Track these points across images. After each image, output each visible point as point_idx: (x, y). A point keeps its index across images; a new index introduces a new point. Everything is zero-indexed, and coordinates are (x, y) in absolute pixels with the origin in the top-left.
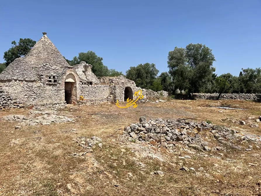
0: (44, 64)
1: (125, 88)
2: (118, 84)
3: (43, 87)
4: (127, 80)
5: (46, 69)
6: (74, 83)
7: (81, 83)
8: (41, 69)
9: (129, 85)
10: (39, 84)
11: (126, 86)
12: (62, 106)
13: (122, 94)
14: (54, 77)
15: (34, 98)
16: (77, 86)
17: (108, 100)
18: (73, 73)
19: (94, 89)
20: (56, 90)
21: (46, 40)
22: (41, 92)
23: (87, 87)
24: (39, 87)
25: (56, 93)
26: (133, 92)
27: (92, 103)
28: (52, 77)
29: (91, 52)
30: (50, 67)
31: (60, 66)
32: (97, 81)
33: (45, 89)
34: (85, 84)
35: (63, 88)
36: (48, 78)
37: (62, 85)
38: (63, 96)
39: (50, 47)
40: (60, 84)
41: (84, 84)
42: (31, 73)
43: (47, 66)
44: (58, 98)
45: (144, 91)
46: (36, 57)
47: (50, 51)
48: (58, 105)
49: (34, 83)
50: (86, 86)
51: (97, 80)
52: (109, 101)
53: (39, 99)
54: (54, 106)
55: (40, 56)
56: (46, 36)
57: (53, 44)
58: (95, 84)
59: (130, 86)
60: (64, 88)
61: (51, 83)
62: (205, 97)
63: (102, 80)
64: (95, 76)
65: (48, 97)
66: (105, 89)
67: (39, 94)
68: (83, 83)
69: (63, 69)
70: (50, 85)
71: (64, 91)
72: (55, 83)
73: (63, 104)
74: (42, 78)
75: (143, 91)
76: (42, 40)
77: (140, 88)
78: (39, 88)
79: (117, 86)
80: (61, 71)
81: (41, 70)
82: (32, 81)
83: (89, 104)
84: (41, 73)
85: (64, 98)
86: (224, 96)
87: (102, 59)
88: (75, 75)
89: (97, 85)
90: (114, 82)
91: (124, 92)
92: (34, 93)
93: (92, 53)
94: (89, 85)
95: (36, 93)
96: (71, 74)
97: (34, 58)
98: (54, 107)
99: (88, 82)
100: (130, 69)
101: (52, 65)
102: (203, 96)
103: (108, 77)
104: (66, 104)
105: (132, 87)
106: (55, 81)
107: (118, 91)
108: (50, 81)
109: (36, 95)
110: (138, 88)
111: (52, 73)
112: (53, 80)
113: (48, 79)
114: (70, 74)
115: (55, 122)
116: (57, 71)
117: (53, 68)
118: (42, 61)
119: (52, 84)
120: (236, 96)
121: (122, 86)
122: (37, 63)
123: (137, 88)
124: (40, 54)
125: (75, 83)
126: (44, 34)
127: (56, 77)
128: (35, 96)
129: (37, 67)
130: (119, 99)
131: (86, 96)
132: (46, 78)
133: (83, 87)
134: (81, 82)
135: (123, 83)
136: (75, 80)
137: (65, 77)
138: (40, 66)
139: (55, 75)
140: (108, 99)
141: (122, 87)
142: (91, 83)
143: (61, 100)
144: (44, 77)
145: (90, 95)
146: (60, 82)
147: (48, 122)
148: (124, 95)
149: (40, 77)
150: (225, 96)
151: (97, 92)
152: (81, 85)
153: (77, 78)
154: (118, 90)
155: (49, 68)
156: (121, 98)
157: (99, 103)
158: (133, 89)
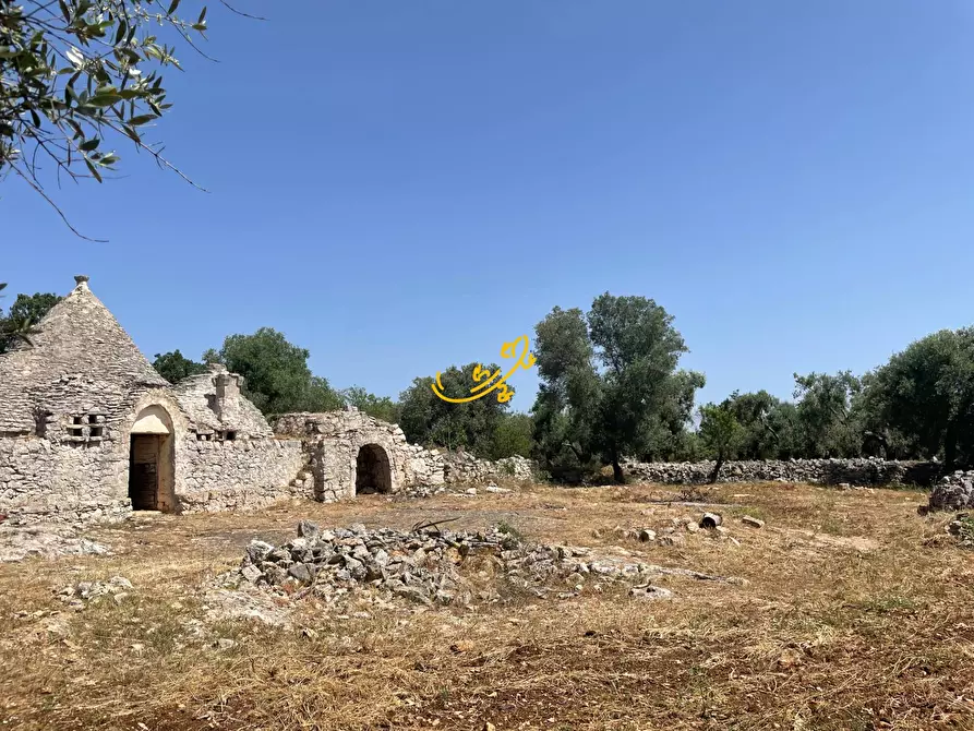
0: (65, 378)
1: (358, 449)
2: (337, 436)
3: (49, 451)
4: (369, 420)
5: (66, 392)
6: (167, 435)
7: (194, 436)
8: (49, 394)
9: (375, 439)
10: (35, 443)
11: (364, 441)
12: (115, 514)
13: (348, 471)
14: (92, 419)
15: (15, 490)
16: (178, 445)
17: (293, 493)
18: (164, 403)
19: (240, 457)
20: (96, 460)
21: (84, 300)
22: (42, 469)
23: (216, 450)
24: (37, 452)
25: (97, 473)
26: (391, 462)
27: (232, 502)
28: (85, 419)
29: (271, 331)
30: (83, 385)
31: (123, 382)
32: (258, 428)
33: (56, 457)
34: (208, 437)
35: (122, 455)
36: (72, 420)
37: (121, 443)
38: (120, 482)
39: (96, 321)
40: (112, 440)
41: (203, 437)
42: (16, 407)
43: (72, 382)
44: (104, 489)
45: (435, 459)
46: (43, 354)
47: (91, 334)
48: (99, 511)
49: (21, 439)
50: (210, 444)
51: (261, 425)
52: (298, 495)
53: (31, 492)
54: (84, 516)
55: (57, 352)
56: (84, 285)
57: (106, 312)
58: (251, 437)
59: (380, 443)
60: (127, 453)
61: (79, 438)
62: (670, 475)
63: (281, 426)
64: (258, 412)
65: (63, 484)
66: (286, 455)
67: (34, 476)
68: (199, 437)
69: (129, 390)
70: (75, 444)
71: (127, 463)
72: (94, 438)
73: (117, 510)
74: (50, 422)
75: (431, 457)
76: (70, 299)
77: (420, 448)
78: (35, 455)
79: (329, 444)
80: (121, 398)
81: (51, 397)
82: (15, 435)
83: (218, 507)
84: (47, 406)
85: (125, 489)
86: (733, 468)
87: (306, 354)
88: (172, 410)
89: (255, 442)
90: (320, 429)
91: (354, 463)
92: (17, 472)
93: (272, 333)
94: (222, 442)
95: (23, 474)
96: (157, 407)
97: (35, 357)
98: (85, 519)
99: (220, 433)
100: (415, 386)
101: (91, 380)
102: (666, 471)
103: (304, 414)
104: (131, 507)
105: (385, 446)
106: (95, 432)
107: (331, 459)
108: (78, 432)
109: (24, 479)
110: (412, 448)
111: (87, 406)
112: (86, 429)
113: (69, 426)
114: (152, 406)
115: (41, 552)
116: (107, 396)
117: (93, 388)
118: (60, 367)
119: (83, 443)
120: (774, 469)
121: (348, 442)
122: (42, 373)
123: (406, 446)
124: (57, 346)
125: (171, 436)
126: (79, 280)
127: (98, 417)
128: (19, 483)
129: (37, 389)
130: (336, 487)
131: (209, 481)
132: (64, 423)
133: (199, 451)
134: (194, 431)
135: (351, 431)
136: (169, 425)
137: (131, 417)
138: (49, 384)
139: (96, 410)
140: (295, 489)
141: (346, 446)
142: (231, 435)
143: (112, 496)
144: (55, 418)
145: (226, 476)
146: (113, 434)
147: (17, 553)
148: (354, 473)
149: (42, 420)
150: (738, 471)
151: (252, 465)
152: (191, 443)
153: (178, 421)
154: (333, 456)
155: (78, 389)
156: (345, 484)
157: (260, 503)
158: (389, 454)
